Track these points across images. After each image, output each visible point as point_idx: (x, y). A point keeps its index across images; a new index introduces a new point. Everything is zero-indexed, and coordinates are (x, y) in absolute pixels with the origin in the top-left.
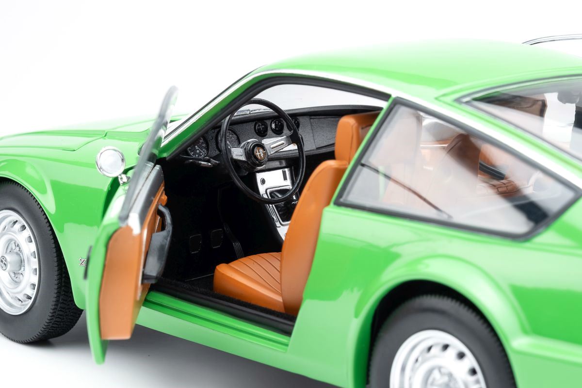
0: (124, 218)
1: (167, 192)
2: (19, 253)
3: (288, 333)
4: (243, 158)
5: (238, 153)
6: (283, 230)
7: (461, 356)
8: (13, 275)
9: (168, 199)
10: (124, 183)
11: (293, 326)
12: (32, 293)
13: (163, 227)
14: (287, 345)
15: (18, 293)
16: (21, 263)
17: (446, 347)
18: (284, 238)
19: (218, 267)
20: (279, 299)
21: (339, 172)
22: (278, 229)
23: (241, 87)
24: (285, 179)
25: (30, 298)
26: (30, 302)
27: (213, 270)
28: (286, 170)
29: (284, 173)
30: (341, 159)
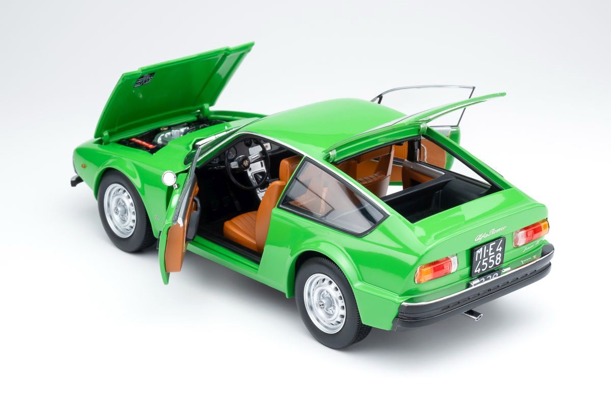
0: (175, 220)
1: (199, 185)
2: (124, 206)
3: (258, 263)
4: (237, 167)
5: (234, 165)
6: (261, 194)
7: (330, 282)
8: (121, 216)
9: (199, 189)
10: (176, 189)
11: (260, 260)
12: (134, 225)
13: (196, 209)
14: (258, 270)
15: (126, 226)
16: (125, 211)
17: (324, 280)
18: (261, 199)
19: (225, 223)
20: (254, 242)
21: (281, 187)
22: (258, 194)
23: (233, 138)
24: (262, 166)
25: (132, 227)
26: (133, 230)
27: (223, 225)
28: (262, 161)
29: (262, 163)
30: (282, 180)
